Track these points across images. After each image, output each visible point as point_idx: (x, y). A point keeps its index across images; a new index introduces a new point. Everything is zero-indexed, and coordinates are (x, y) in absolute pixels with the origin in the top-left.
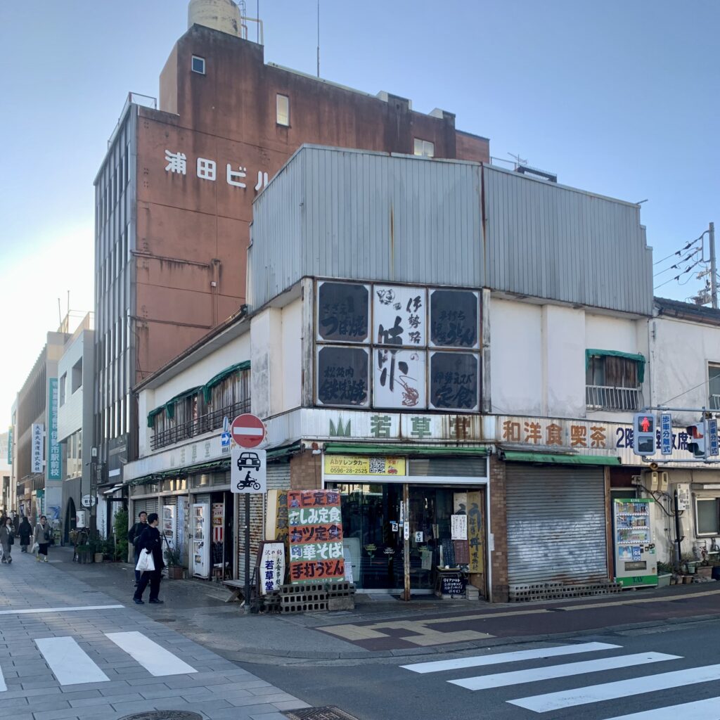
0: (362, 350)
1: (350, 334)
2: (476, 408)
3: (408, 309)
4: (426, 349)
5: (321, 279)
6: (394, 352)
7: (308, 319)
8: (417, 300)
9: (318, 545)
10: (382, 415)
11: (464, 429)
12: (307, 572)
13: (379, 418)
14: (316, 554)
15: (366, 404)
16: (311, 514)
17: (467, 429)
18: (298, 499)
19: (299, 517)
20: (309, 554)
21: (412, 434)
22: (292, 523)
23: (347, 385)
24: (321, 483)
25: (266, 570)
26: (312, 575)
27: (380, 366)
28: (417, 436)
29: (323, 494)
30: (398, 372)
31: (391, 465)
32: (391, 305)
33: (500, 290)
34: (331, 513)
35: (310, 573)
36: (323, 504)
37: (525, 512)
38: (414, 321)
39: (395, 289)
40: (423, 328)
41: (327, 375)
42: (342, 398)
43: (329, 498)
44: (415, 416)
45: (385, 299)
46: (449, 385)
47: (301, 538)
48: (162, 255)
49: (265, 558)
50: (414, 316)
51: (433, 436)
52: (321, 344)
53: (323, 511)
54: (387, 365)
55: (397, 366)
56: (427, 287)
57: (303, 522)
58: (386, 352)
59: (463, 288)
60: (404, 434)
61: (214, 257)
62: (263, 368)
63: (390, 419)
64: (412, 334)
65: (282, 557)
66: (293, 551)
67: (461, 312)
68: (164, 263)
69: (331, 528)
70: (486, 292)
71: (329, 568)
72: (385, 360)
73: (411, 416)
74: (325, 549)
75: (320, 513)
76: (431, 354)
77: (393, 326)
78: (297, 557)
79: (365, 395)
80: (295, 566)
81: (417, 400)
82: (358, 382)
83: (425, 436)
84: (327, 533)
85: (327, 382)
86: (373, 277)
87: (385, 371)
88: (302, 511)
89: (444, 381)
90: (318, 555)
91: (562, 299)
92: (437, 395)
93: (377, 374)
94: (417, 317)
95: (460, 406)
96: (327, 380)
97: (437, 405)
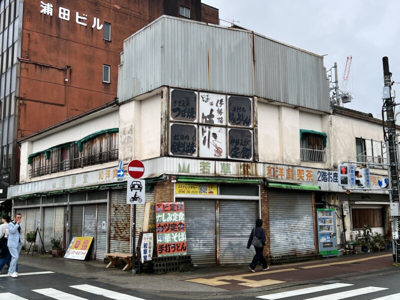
0: (194, 126)
1: (187, 117)
2: (251, 159)
3: (217, 105)
4: (226, 127)
5: (172, 88)
6: (210, 128)
7: (165, 108)
8: (221, 101)
9: (173, 234)
10: (205, 161)
11: (247, 170)
12: (167, 249)
13: (204, 163)
14: (171, 239)
15: (195, 155)
16: (168, 216)
17: (249, 170)
18: (161, 208)
19: (162, 218)
20: (168, 239)
21: (221, 172)
22: (158, 221)
23: (186, 144)
24: (173, 199)
25: (144, 249)
26: (169, 252)
27: (203, 135)
28: (223, 173)
29: (175, 205)
30: (212, 138)
31: (210, 189)
32: (208, 103)
33: (262, 98)
34: (179, 215)
35: (168, 250)
36: (175, 211)
37: (277, 215)
38: (220, 112)
39: (210, 95)
40: (224, 116)
41: (175, 139)
42: (183, 151)
43: (178, 207)
44: (223, 162)
45: (205, 99)
46: (237, 146)
47: (163, 230)
48: (37, 62)
49: (143, 242)
50: (220, 109)
51: (232, 173)
52: (172, 122)
53: (175, 214)
54: (206, 134)
55: (211, 135)
56: (226, 94)
57: (164, 221)
58: (206, 128)
59: (244, 96)
60: (217, 172)
61: (67, 64)
62: (129, 133)
63: (210, 164)
64: (219, 119)
65: (152, 241)
66: (158, 238)
67: (244, 108)
68: (37, 66)
69: (179, 224)
70: (255, 98)
71: (178, 247)
72: (205, 132)
73: (220, 162)
74: (176, 236)
75: (173, 216)
76: (229, 129)
77: (209, 114)
78: (161, 241)
79: (195, 150)
80: (159, 246)
81: (222, 154)
82: (191, 143)
83: (228, 174)
84: (177, 227)
85: (175, 143)
86: (199, 88)
87: (205, 137)
88: (164, 214)
89: (235, 144)
90: (172, 240)
91: (290, 103)
92: (232, 151)
93: (201, 139)
94: (221, 110)
95: (243, 158)
96: (175, 142)
97: (232, 157)
